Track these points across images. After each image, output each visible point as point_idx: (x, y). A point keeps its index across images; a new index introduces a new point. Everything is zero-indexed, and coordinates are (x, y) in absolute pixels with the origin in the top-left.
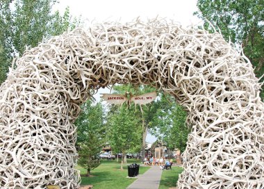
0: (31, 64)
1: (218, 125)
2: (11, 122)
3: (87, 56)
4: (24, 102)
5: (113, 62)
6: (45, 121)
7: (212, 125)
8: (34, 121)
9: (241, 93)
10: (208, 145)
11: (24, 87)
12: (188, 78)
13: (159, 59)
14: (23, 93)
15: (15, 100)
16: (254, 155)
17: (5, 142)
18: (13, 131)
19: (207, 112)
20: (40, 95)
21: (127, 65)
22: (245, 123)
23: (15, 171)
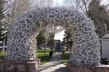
0: (24, 19)
1: (83, 41)
2: (17, 37)
3: (42, 18)
4: (22, 31)
5: (50, 20)
6: (28, 37)
7: (81, 41)
8: (25, 37)
9: (89, 31)
10: (80, 47)
11: (22, 26)
12: (73, 26)
13: (64, 19)
14: (22, 28)
15: (19, 31)
16: (94, 50)
17: (15, 44)
18: (18, 41)
19: (79, 37)
20: (27, 29)
21: (55, 21)
22: (91, 40)
23: (19, 53)
